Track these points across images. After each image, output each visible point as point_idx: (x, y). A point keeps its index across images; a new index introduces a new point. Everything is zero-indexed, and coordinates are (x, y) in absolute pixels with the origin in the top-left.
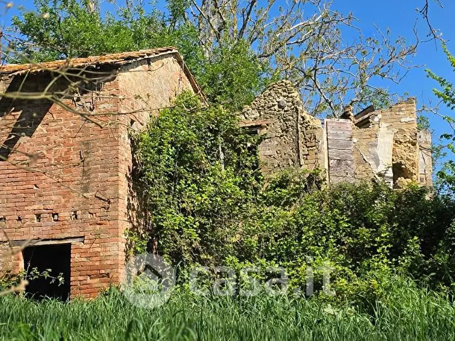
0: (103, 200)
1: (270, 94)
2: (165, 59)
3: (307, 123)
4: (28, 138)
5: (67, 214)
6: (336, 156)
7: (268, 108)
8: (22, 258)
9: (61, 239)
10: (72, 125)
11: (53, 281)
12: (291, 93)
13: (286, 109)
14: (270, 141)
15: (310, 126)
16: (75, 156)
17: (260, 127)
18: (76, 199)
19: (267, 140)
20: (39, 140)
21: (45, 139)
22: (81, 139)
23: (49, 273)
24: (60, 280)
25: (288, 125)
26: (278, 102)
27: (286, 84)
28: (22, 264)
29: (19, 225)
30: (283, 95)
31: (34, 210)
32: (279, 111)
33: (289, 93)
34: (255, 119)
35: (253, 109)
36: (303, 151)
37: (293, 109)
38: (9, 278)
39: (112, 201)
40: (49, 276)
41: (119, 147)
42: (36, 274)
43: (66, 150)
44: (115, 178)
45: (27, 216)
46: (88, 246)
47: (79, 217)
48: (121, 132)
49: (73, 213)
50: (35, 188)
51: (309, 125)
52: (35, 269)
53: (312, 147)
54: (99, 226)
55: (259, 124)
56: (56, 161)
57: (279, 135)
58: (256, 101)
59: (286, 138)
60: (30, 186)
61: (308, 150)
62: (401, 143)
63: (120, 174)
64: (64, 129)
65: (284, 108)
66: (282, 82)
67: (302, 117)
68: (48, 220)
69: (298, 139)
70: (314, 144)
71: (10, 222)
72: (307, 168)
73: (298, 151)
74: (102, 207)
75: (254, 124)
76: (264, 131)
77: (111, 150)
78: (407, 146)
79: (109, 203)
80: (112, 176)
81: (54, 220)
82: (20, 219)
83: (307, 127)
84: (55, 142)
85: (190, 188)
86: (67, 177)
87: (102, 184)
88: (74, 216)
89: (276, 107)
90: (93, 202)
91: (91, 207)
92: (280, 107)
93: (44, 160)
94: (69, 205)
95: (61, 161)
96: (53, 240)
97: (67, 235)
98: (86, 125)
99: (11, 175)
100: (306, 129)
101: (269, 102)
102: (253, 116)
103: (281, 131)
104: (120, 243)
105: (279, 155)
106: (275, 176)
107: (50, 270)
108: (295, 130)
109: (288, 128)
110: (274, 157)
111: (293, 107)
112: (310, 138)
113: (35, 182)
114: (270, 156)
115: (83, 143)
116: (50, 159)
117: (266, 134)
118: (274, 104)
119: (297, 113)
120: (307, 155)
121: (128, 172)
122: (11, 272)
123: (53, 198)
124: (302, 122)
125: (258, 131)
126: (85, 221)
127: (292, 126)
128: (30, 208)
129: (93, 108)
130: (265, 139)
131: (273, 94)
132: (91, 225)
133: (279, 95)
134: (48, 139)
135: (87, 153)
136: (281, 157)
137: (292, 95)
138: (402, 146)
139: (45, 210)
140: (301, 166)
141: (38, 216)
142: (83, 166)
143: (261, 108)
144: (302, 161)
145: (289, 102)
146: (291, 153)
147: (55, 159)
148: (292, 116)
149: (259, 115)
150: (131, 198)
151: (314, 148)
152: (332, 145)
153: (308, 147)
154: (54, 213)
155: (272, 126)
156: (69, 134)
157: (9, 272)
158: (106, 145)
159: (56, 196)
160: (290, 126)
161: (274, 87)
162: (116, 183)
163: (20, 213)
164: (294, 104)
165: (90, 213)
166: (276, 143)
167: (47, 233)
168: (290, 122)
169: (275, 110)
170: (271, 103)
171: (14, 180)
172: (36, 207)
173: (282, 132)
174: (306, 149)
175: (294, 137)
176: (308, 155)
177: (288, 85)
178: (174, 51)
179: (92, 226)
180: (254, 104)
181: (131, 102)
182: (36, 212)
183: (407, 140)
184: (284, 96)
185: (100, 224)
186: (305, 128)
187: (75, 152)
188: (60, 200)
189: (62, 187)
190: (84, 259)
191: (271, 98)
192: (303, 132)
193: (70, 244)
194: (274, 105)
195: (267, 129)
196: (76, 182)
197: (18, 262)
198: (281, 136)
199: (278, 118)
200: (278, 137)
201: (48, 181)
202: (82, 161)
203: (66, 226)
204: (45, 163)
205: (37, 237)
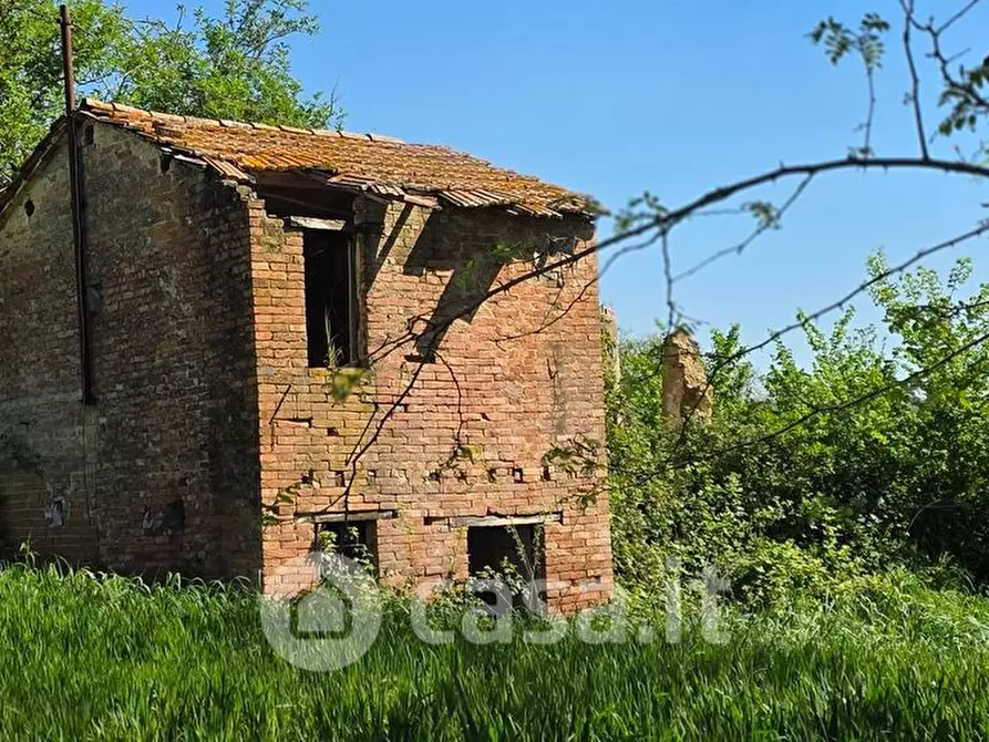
0: (587, 449)
4: (466, 324)
5: (534, 472)
9: (528, 516)
10: (534, 309)
16: (541, 367)
18: (547, 446)
20: (484, 330)
22: (547, 337)
29: (462, 488)
31: (486, 461)
39: (597, 452)
43: (526, 354)
44: (600, 412)
45: (474, 472)
46: (568, 529)
47: (553, 477)
49: (543, 470)
50: (482, 419)
56: (513, 374)
60: (475, 416)
64: (522, 316)
68: (507, 481)
71: (448, 481)
77: (592, 363)
79: (594, 454)
80: (596, 409)
81: (516, 481)
82: (463, 476)
86: (530, 403)
87: (582, 421)
93: (494, 370)
94: (537, 455)
95: (521, 374)
96: (516, 516)
97: (537, 509)
98: (554, 311)
99: (442, 392)
113: (482, 409)
115: (550, 344)
116: (503, 368)
123: (513, 439)
126: (560, 484)
128: (477, 457)
129: (564, 284)
132: (570, 491)
134: (498, 331)
135: (558, 363)
139: (500, 462)
141: (491, 473)
142: (554, 386)
147: (512, 370)
154: (515, 467)
156: (530, 325)
158: (584, 352)
159: (517, 438)
162: (601, 421)
163: (462, 465)
165: (567, 471)
167: (508, 505)
171: (445, 401)
172: (487, 455)
182: (490, 465)
185: (583, 491)
187: (540, 360)
188: (523, 445)
189: (525, 422)
190: (564, 552)
193: (542, 525)
196: (545, 415)
201: (503, 408)
202: (551, 378)
203: (535, 493)
204: (494, 375)
205: (492, 511)
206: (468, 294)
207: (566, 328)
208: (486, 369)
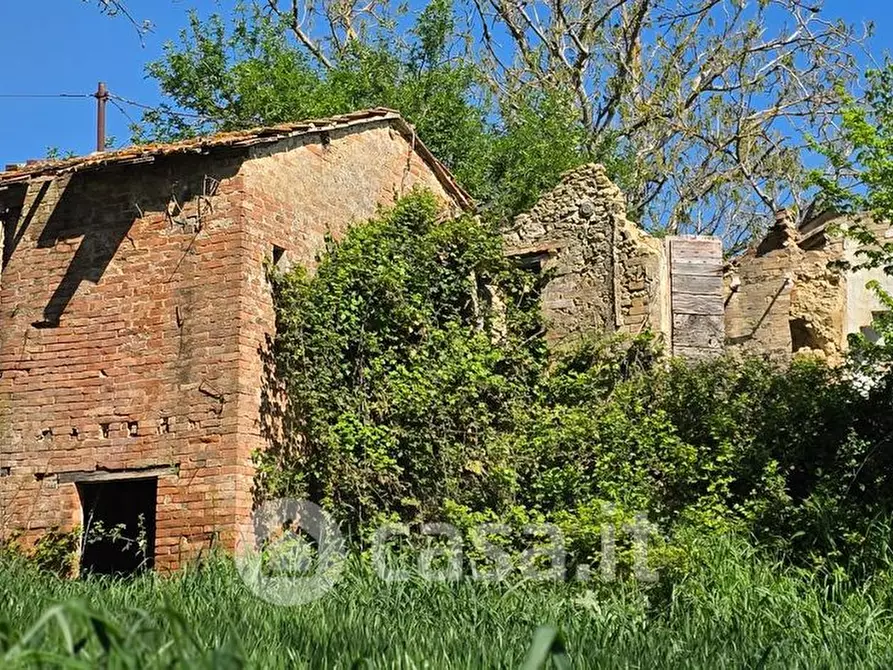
0: (213, 396)
1: (564, 192)
2: (368, 131)
3: (630, 245)
4: (93, 285)
5: (151, 423)
6: (688, 308)
7: (561, 217)
8: (78, 503)
9: (141, 470)
10: (165, 258)
11: (127, 547)
12: (603, 188)
13: (593, 219)
14: (563, 282)
15: (636, 251)
16: (169, 316)
17: (546, 254)
18: (168, 395)
19: (557, 280)
20: (110, 288)
21: (119, 287)
22: (179, 285)
23: (122, 532)
24: (141, 544)
25: (595, 250)
26: (580, 206)
27: (594, 172)
28: (78, 515)
29: (73, 444)
30: (588, 191)
31: (99, 416)
32: (580, 223)
33: (599, 188)
34: (537, 239)
35: (534, 221)
36: (623, 299)
37: (606, 218)
38: (56, 540)
39: (227, 398)
40: (119, 536)
41: (242, 298)
42: (99, 534)
43: (153, 305)
44: (233, 356)
45: (87, 428)
46: (185, 482)
47: (172, 428)
48: (249, 271)
49: (162, 421)
50: (101, 376)
51: (633, 249)
52: (99, 524)
53: (638, 290)
54: (205, 445)
55: (543, 249)
56: (137, 327)
57: (580, 270)
58: (540, 206)
59: (591, 274)
60: (93, 373)
61: (631, 298)
62: (808, 279)
63: (242, 348)
64: (152, 268)
65: (589, 218)
66: (588, 168)
67: (622, 234)
68: (121, 435)
69: (613, 276)
70: (641, 285)
71: (60, 438)
72: (628, 331)
73: (613, 300)
74: (211, 410)
75: (535, 250)
76: (553, 262)
77: (228, 304)
78: (821, 285)
79: (222, 401)
80: (227, 352)
81: (131, 434)
82: (75, 434)
83: (630, 252)
84: (135, 291)
85: (394, 373)
86: (153, 354)
87: (211, 367)
88: (165, 426)
89: (576, 216)
90: (194, 402)
91: (192, 409)
92: (582, 215)
93: (118, 326)
94: (155, 407)
95: (145, 327)
96: (128, 470)
97: (151, 462)
98: (188, 259)
99: (64, 354)
100: (629, 257)
101: (563, 207)
102: (534, 235)
103: (583, 262)
104: (240, 476)
105: (579, 308)
106: (570, 348)
107: (123, 526)
108: (609, 259)
109: (595, 255)
110: (569, 313)
111: (605, 214)
112: (635, 274)
113: (102, 366)
114: (562, 309)
115: (182, 291)
116: (127, 323)
117: (555, 269)
118: (571, 209)
119: (613, 227)
120: (628, 307)
121: (264, 344)
122: (59, 530)
123: (131, 393)
124: (621, 243)
125: (542, 263)
126: (180, 435)
127: (603, 252)
128: (92, 412)
129: (200, 227)
130: (553, 277)
131: (570, 191)
132: (191, 442)
133: (580, 193)
134: (125, 287)
135: (188, 310)
136: (582, 310)
137: (605, 191)
138: (810, 285)
139: (115, 417)
140: (617, 327)
141: (105, 427)
142: (181, 335)
143: (547, 219)
144: (620, 319)
145: (599, 205)
146: (601, 303)
147: (136, 323)
148: (604, 232)
149: (544, 231)
150: (270, 393)
151: (643, 292)
152: (680, 286)
153: (631, 291)
154: (131, 421)
155: (568, 252)
156: (160, 277)
157: (55, 529)
158: (220, 294)
159: (135, 391)
160: (599, 251)
161: (572, 178)
162: (234, 367)
163: (75, 422)
164: (607, 210)
165: (191, 421)
166: (574, 284)
167: (119, 458)
168: (599, 245)
169: (573, 222)
170: (566, 209)
171: (67, 361)
172: (101, 410)
173: (586, 263)
174: (627, 295)
175: (607, 273)
176: (631, 306)
177: (599, 173)
178: (389, 116)
179: (193, 445)
180: (535, 211)
181: (275, 214)
182: (103, 420)
183: (821, 273)
184: (591, 195)
185: (207, 441)
186: (627, 254)
187: (168, 310)
188: (141, 397)
189: (146, 374)
190: (178, 506)
191: (566, 199)
192: (622, 262)
193: (155, 479)
194: (572, 212)
195: (558, 258)
196: (169, 364)
197: (70, 511)
198: (584, 271)
199: (579, 237)
200: (577, 273)
201: (123, 362)
202: (179, 326)
203: (150, 446)
204: (118, 330)
205: (101, 466)
206: (97, 255)
207: (201, 273)
208: (110, 326)
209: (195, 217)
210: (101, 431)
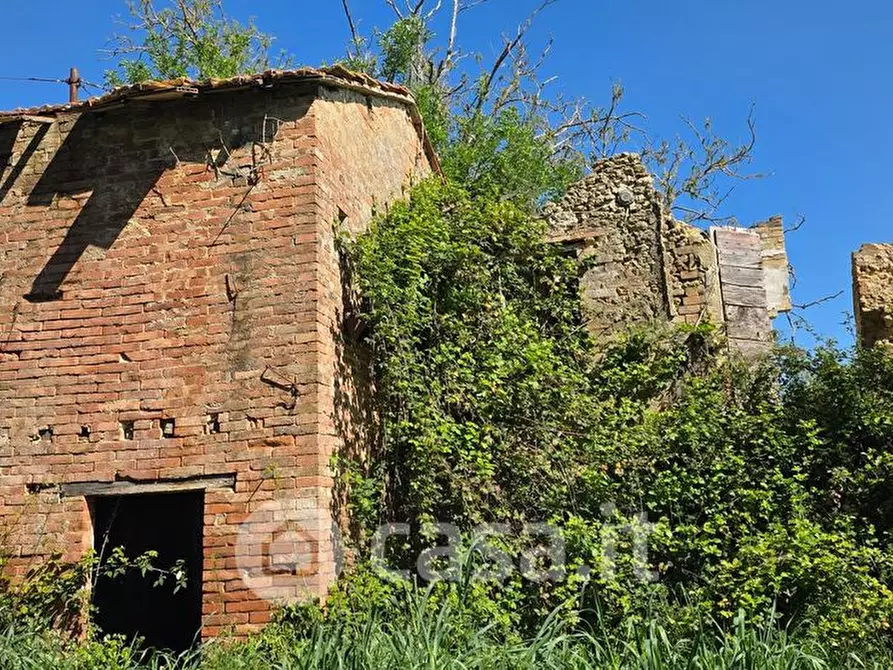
0: (281, 387)
1: (598, 181)
3: (678, 234)
5: (195, 420)
6: (737, 299)
7: (596, 206)
8: (88, 522)
9: (181, 480)
10: (209, 217)
11: (161, 581)
12: (643, 176)
13: (633, 206)
14: (604, 270)
15: (686, 240)
16: (215, 287)
17: (582, 243)
18: (218, 387)
19: (595, 269)
20: (132, 252)
21: (146, 251)
22: (229, 249)
23: (153, 561)
24: (179, 576)
25: (639, 239)
26: (617, 195)
27: (631, 160)
28: (88, 538)
29: (82, 448)
30: (625, 180)
31: (120, 411)
32: (617, 212)
33: (639, 177)
34: (571, 227)
35: (565, 209)
36: (675, 288)
37: (648, 207)
38: (58, 573)
39: (301, 389)
40: (151, 568)
41: (318, 266)
42: (119, 563)
43: (193, 274)
44: (308, 337)
45: (102, 426)
46: (244, 497)
47: (223, 427)
48: (322, 233)
49: (209, 418)
50: (122, 360)
51: (682, 238)
52: (118, 551)
53: (691, 280)
54: (272, 449)
55: (579, 237)
56: (172, 300)
57: (622, 259)
58: (571, 194)
59: (635, 263)
60: (112, 357)
61: (684, 287)
62: (873, 270)
63: (320, 327)
64: (191, 228)
65: (628, 206)
66: (623, 156)
67: (668, 223)
68: (150, 436)
69: (663, 264)
70: (695, 274)
71: (63, 439)
72: (681, 321)
73: (663, 289)
74: (279, 405)
75: (569, 238)
76: (590, 251)
77: (299, 273)
78: (886, 277)
79: (295, 393)
80: (301, 331)
81: (165, 435)
82: (85, 433)
83: (679, 240)
84: (169, 256)
85: (460, 362)
86: (195, 335)
87: (277, 350)
88: (212, 425)
89: (613, 204)
90: (256, 393)
91: (253, 403)
92: (619, 203)
93: (144, 298)
94: (200, 400)
95: (184, 300)
96: (161, 481)
97: (195, 470)
98: (241, 217)
99: (69, 333)
100: (678, 246)
101: (597, 195)
102: (566, 223)
103: (624, 251)
104: (321, 489)
105: (624, 297)
106: (618, 338)
107: (154, 553)
108: (654, 248)
109: (638, 243)
110: (613, 302)
111: (647, 203)
112: (687, 264)
113: (122, 348)
114: (604, 299)
115: (233, 256)
116: (157, 295)
117: (594, 257)
118: (608, 197)
119: (658, 216)
120: (681, 297)
121: (335, 324)
122: (63, 558)
123: (164, 382)
124: (668, 232)
125: (578, 252)
126: (237, 436)
127: (648, 240)
128: (109, 407)
129: (257, 179)
130: (592, 266)
131: (605, 180)
132: (251, 445)
133: (617, 181)
134: (154, 251)
135: (243, 280)
136: (628, 300)
137: (645, 179)
138: (875, 276)
139: (142, 413)
140: (671, 317)
141: (129, 426)
142: (234, 310)
143: (580, 207)
144: (673, 308)
145: (639, 194)
146: (649, 293)
147: (169, 296)
148: (648, 221)
149: (576, 220)
150: (341, 380)
151: (697, 282)
152: (728, 276)
153: (683, 281)
154: (165, 417)
155: (606, 240)
156: (202, 239)
157: (58, 556)
158: (287, 260)
159: (170, 380)
160: (642, 239)
161: (606, 166)
162: (311, 349)
163: (86, 419)
164: (648, 198)
165: (250, 419)
166: (616, 273)
167: (149, 466)
168: (642, 233)
169: (611, 210)
170: (602, 197)
171: (74, 342)
172: (122, 404)
173: (627, 253)
174: (679, 285)
175: (653, 262)
176: (685, 295)
177: (636, 161)
178: (409, 99)
179: (254, 449)
180: (566, 199)
182: (123, 417)
183: (886, 265)
184: (629, 183)
185: (274, 444)
186: (676, 242)
187: (215, 279)
188: (179, 388)
189: (185, 359)
190: (234, 529)
191: (601, 188)
192: (671, 251)
193: (202, 492)
194: (607, 201)
195: (596, 246)
196: (217, 347)
197: (79, 533)
198: (626, 260)
199: (618, 226)
200: (618, 262)
201: (153, 344)
202: (231, 299)
203: (193, 450)
204: (145, 304)
205: (122, 475)
206: (113, 213)
207: (259, 234)
208: (134, 299)
209: (249, 166)
210: (122, 430)
